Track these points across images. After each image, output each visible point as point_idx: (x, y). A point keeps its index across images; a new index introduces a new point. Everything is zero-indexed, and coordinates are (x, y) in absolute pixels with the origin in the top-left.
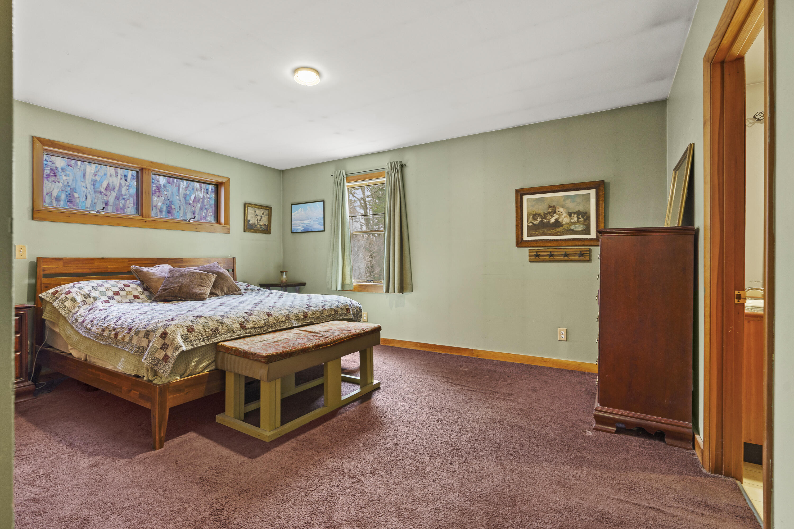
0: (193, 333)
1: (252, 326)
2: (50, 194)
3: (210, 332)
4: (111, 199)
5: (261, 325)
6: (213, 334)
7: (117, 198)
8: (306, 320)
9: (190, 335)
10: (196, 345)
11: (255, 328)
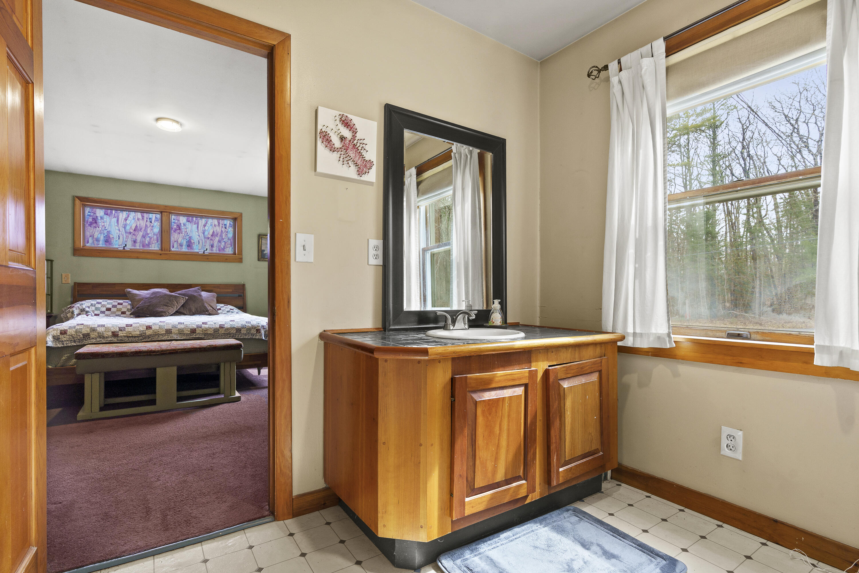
0: (65, 336)
1: (125, 335)
2: (92, 236)
3: (82, 336)
4: (139, 238)
5: (136, 335)
6: (83, 338)
7: (144, 237)
8: (192, 335)
9: (62, 337)
10: (66, 344)
11: (128, 337)
